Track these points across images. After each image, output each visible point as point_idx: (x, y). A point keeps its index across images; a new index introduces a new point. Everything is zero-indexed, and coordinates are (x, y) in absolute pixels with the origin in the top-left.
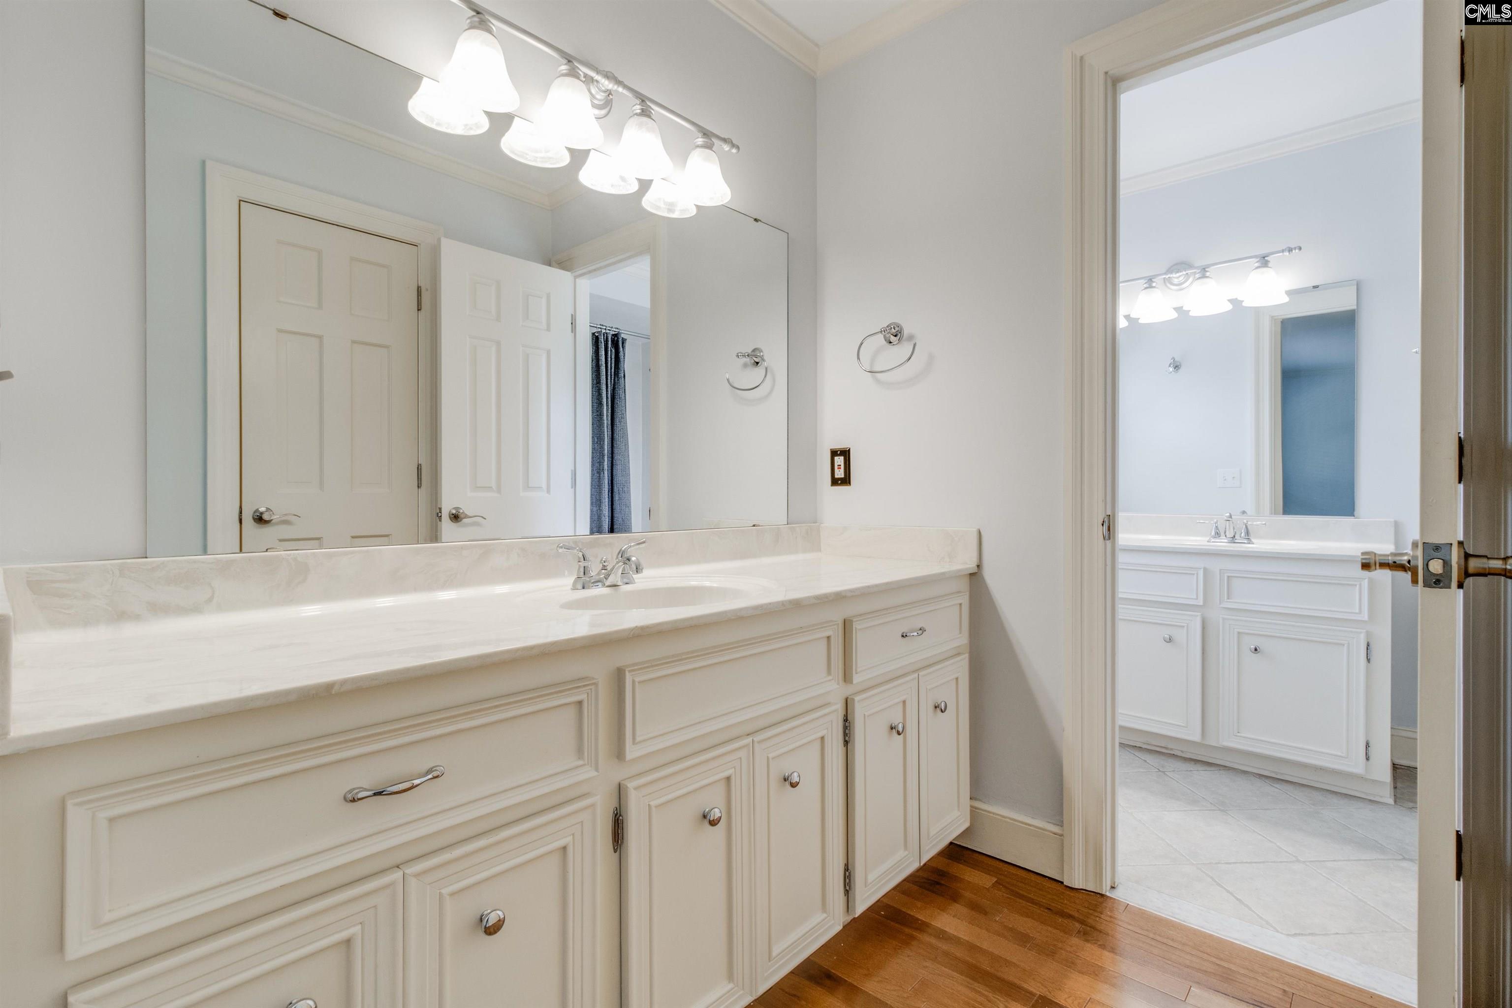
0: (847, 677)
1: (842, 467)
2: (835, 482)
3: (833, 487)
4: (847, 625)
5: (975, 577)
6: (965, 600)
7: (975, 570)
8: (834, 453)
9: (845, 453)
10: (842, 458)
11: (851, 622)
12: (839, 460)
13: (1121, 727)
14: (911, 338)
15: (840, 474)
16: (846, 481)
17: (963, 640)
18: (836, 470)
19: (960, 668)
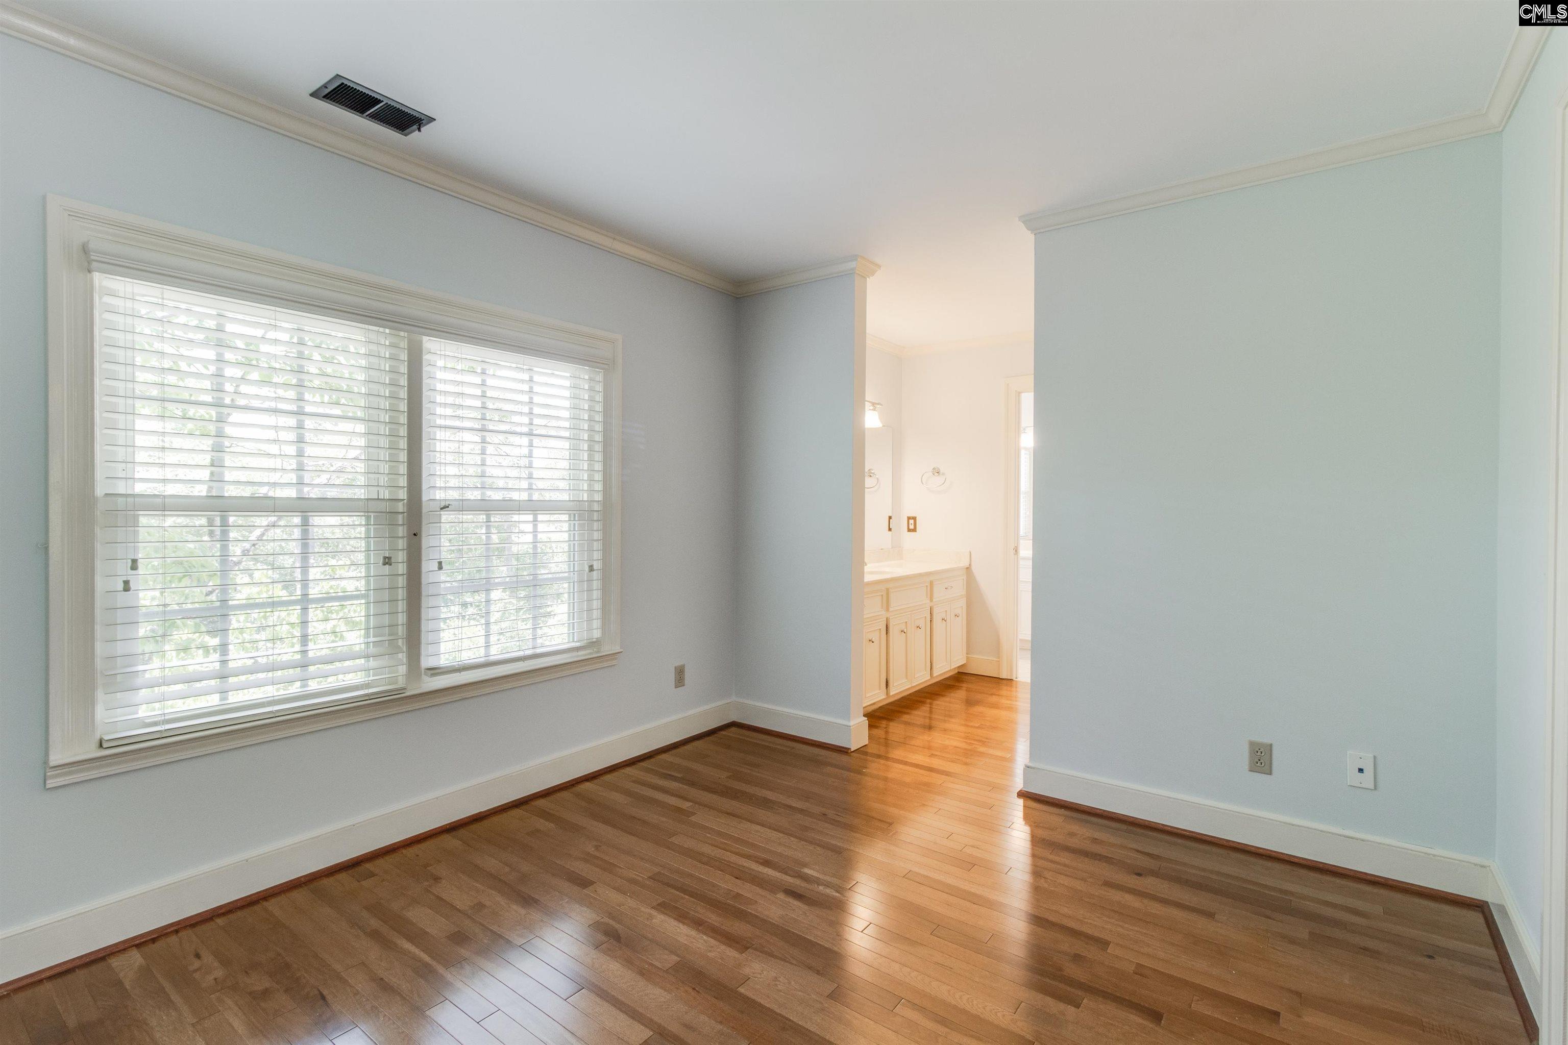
0: (931, 600)
1: (913, 524)
2: (909, 530)
3: (909, 533)
4: (931, 583)
5: (968, 569)
6: (965, 577)
7: (968, 566)
8: (909, 518)
9: (914, 519)
10: (913, 520)
11: (933, 582)
12: (912, 521)
13: (1020, 640)
14: (943, 474)
15: (912, 527)
16: (914, 530)
17: (964, 593)
18: (910, 525)
19: (963, 603)
